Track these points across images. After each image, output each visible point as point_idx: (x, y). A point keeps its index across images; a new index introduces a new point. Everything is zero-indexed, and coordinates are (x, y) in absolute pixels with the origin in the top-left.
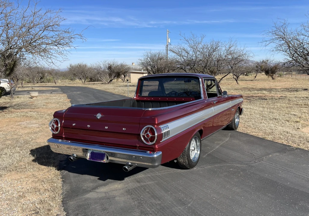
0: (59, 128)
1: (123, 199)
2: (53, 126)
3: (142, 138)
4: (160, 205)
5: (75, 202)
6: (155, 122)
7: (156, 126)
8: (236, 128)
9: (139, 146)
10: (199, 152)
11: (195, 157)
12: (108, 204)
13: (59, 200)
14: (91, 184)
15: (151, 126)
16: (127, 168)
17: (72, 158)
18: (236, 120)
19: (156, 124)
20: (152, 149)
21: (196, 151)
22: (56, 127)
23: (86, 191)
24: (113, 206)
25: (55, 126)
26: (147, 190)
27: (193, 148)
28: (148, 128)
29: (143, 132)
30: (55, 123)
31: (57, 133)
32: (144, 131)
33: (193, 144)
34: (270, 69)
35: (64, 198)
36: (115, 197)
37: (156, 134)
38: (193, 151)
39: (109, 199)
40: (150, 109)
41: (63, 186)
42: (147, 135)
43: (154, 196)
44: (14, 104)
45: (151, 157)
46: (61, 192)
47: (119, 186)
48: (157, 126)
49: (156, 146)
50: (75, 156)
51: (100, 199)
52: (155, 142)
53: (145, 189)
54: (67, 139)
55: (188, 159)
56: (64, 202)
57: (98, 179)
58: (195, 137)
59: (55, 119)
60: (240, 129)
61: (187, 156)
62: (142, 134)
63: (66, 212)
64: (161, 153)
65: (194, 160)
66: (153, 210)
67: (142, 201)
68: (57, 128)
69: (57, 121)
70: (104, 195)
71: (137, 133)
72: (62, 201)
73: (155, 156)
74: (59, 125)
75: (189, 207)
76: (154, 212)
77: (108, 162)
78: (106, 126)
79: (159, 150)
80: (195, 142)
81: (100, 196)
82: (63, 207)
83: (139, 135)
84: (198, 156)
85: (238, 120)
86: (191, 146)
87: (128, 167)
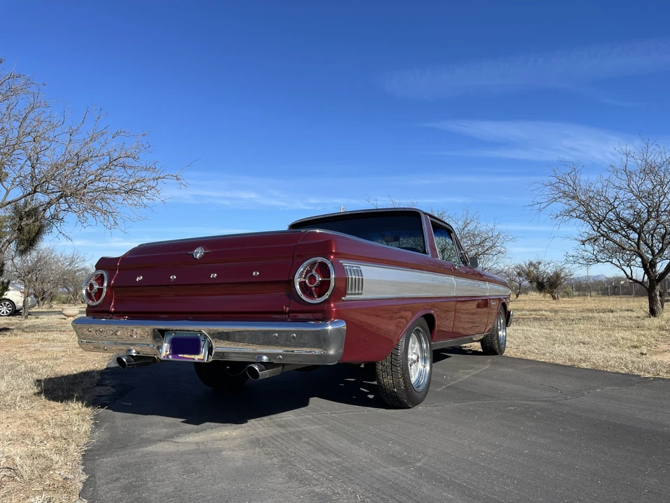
0: (104, 294)
1: (241, 454)
2: (91, 286)
3: (298, 287)
4: (339, 464)
5: (116, 458)
6: (332, 249)
7: (332, 257)
8: (502, 352)
9: (290, 312)
10: (428, 368)
11: (418, 381)
12: (201, 462)
13: (75, 452)
14: (165, 430)
15: (320, 259)
16: (257, 369)
17: (124, 360)
18: (500, 333)
19: (332, 253)
20: (322, 314)
21: (420, 365)
22: (98, 289)
23: (150, 441)
24: (215, 466)
25: (96, 287)
26: (304, 440)
27: (414, 357)
28: (314, 264)
29: (301, 274)
30: (96, 280)
31: (96, 303)
32: (303, 272)
33: (412, 349)
34: (545, 280)
35: (90, 450)
36: (220, 451)
37: (333, 276)
38: (415, 362)
39: (206, 453)
40: (318, 231)
41: (93, 432)
42: (312, 278)
43: (322, 449)
45: (319, 329)
46: (85, 440)
47: (234, 434)
48: (334, 257)
49: (332, 305)
50: (135, 355)
51: (183, 454)
52: (326, 297)
53: (300, 439)
54: (119, 314)
55: (403, 376)
56: (89, 457)
57: (183, 422)
58: (416, 330)
59: (100, 272)
60: (510, 351)
61: (402, 369)
62: (297, 281)
63: (87, 474)
64: (343, 325)
65: (418, 387)
66: (320, 473)
67: (293, 457)
68: (100, 291)
69: (102, 275)
70: (193, 447)
71: (287, 279)
72: (83, 455)
73: (330, 328)
74: (105, 285)
75: (419, 468)
76: (324, 476)
77: (210, 360)
78: (214, 273)
79: (340, 316)
80: (417, 343)
81: (182, 448)
82: (82, 465)
83: (291, 282)
84: (426, 379)
85: (504, 334)
86: (410, 351)
87: (259, 367)
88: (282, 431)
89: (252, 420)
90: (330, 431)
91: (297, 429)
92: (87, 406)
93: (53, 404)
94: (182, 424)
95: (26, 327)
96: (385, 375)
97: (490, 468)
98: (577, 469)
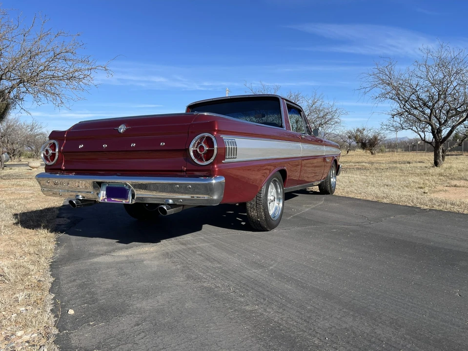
0: (57, 157)
1: (156, 263)
2: (47, 151)
3: (192, 154)
4: (221, 268)
5: (73, 267)
6: (215, 128)
7: (215, 133)
8: (332, 192)
9: (187, 170)
10: (281, 205)
11: (274, 213)
12: (130, 268)
13: (45, 263)
14: (106, 248)
15: (207, 135)
16: (165, 208)
17: (74, 202)
18: (332, 180)
19: (215, 130)
20: (209, 172)
21: (276, 203)
22: (52, 153)
23: (95, 255)
24: (139, 270)
25: (51, 152)
26: (198, 253)
27: (272, 198)
28: (203, 137)
29: (194, 145)
30: (50, 147)
31: (52, 163)
32: (195, 143)
33: (271, 192)
34: (367, 141)
35: (55, 262)
36: (142, 261)
37: (216, 146)
38: (272, 201)
39: (133, 263)
40: (206, 114)
41: (56, 249)
42: (202, 148)
43: (209, 259)
44: (2, 174)
45: (207, 182)
46: (51, 255)
47: (152, 249)
48: (217, 133)
49: (215, 166)
50: (81, 199)
51: (117, 263)
52: (211, 161)
53: (195, 252)
54: (68, 171)
55: (264, 210)
56: (54, 266)
57: (117, 242)
58: (274, 180)
59: (52, 141)
60: (337, 192)
61: (264, 206)
62: (191, 149)
63: (53, 277)
64: (223, 180)
65: (274, 217)
66: (208, 274)
67: (190, 264)
68: (54, 155)
69: (54, 144)
70: (124, 259)
71: (184, 148)
72: (50, 265)
73: (214, 181)
74: (57, 150)
75: (272, 270)
76: (210, 276)
77: (134, 202)
78: (134, 143)
79: (221, 173)
80: (274, 189)
81: (117, 260)
82: (50, 271)
83: (188, 150)
84: (280, 212)
85: (335, 180)
86: (269, 194)
87: (166, 207)
88: (184, 247)
89: (164, 241)
90: (215, 247)
91: (194, 246)
92: (51, 232)
93: (27, 230)
94: (116, 244)
95: (4, 176)
96: (252, 210)
97: (317, 270)
98: (371, 269)
